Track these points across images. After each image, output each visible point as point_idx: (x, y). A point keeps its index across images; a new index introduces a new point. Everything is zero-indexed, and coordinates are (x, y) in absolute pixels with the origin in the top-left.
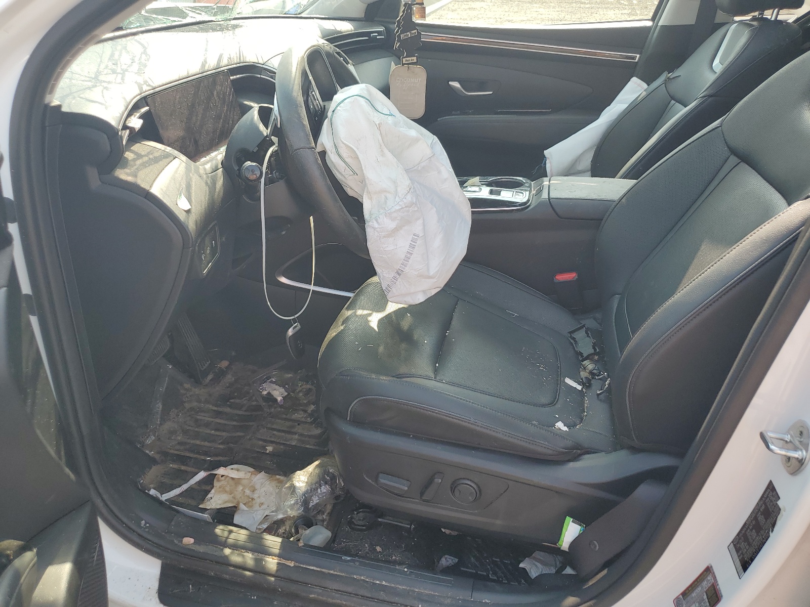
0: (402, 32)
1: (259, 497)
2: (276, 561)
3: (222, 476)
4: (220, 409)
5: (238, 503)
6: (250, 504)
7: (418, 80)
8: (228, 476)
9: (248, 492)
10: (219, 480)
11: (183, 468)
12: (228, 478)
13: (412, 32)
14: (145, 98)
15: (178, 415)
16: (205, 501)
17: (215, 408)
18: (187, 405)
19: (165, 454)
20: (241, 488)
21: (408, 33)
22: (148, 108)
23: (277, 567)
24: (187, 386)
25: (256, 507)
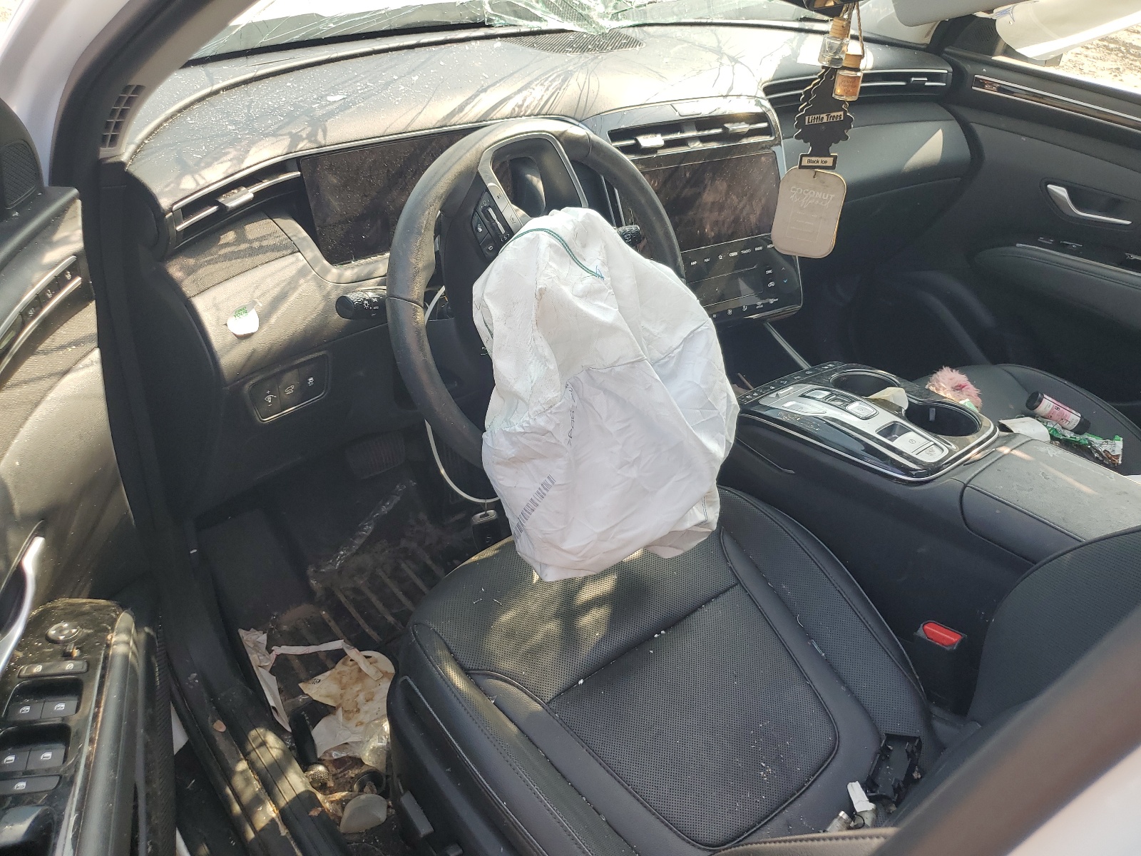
0: (808, 113)
1: (366, 712)
2: (274, 815)
3: (351, 660)
4: (434, 567)
5: (338, 707)
6: (351, 715)
7: (829, 197)
8: (357, 664)
9: (361, 697)
10: (344, 664)
11: (332, 624)
12: (356, 666)
13: (832, 114)
14: (298, 159)
15: (383, 550)
16: (310, 682)
17: (429, 562)
18: (404, 543)
19: (329, 593)
20: (357, 688)
21: (824, 116)
22: (299, 173)
23: (267, 824)
24: (423, 516)
25: (352, 724)
